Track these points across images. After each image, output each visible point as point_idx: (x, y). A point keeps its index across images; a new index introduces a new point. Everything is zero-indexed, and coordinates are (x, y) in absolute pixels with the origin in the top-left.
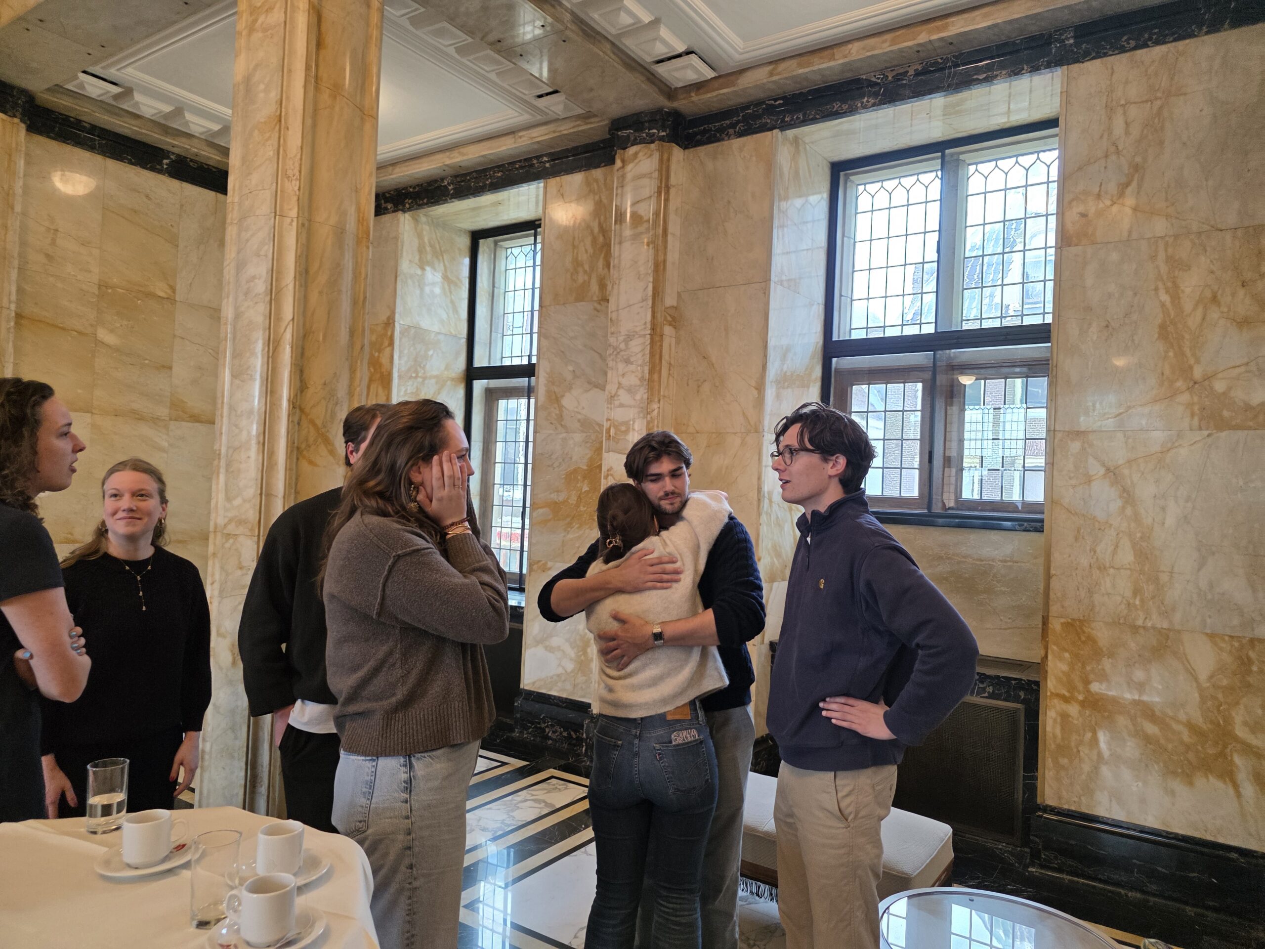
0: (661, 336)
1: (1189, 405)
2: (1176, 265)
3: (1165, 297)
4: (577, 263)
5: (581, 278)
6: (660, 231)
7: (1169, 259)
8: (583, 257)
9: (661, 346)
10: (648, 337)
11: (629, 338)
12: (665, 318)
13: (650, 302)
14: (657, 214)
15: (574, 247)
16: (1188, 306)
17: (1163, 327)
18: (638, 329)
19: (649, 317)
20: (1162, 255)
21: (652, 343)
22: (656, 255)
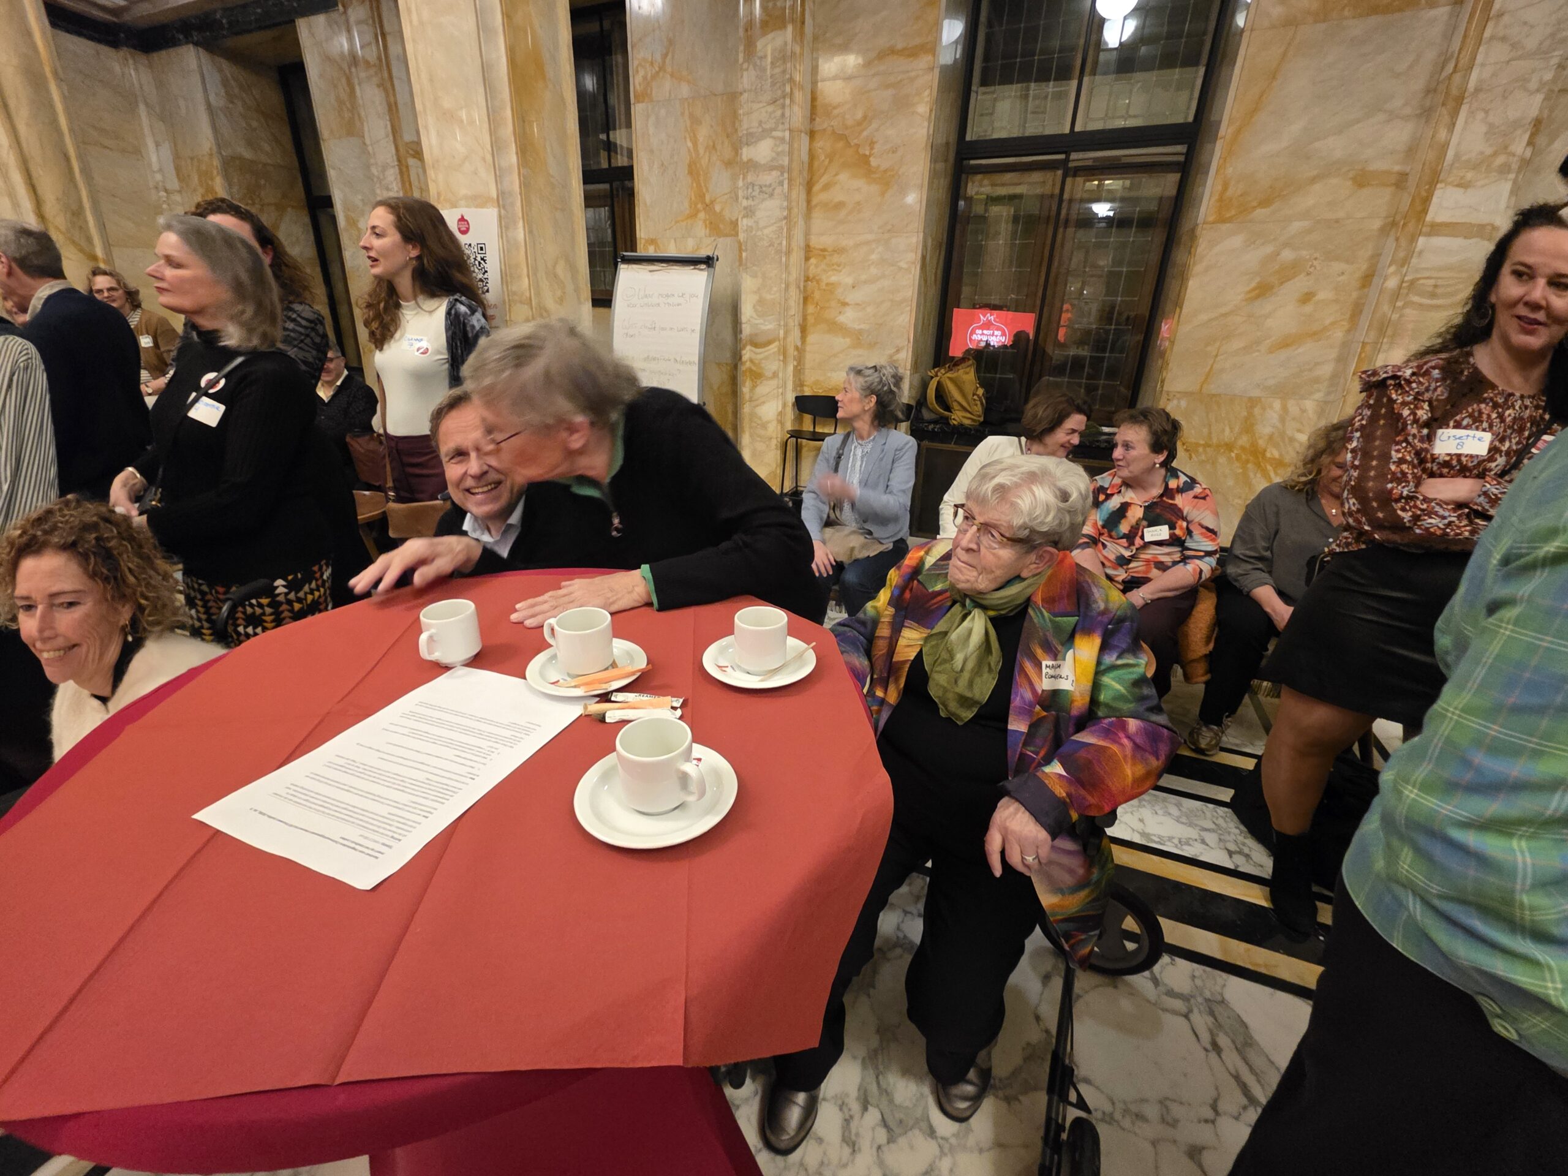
0: (407, 167)
1: (705, 221)
2: (695, 121)
3: (690, 144)
4: (341, 102)
5: (347, 115)
6: (386, 75)
7: (691, 116)
8: (344, 96)
9: (409, 176)
10: (397, 167)
11: (384, 168)
12: (408, 152)
13: (391, 138)
14: (379, 59)
15: (335, 86)
16: (701, 151)
17: (690, 166)
18: (388, 161)
19: (393, 151)
20: (687, 112)
21: (401, 173)
22: (387, 96)
